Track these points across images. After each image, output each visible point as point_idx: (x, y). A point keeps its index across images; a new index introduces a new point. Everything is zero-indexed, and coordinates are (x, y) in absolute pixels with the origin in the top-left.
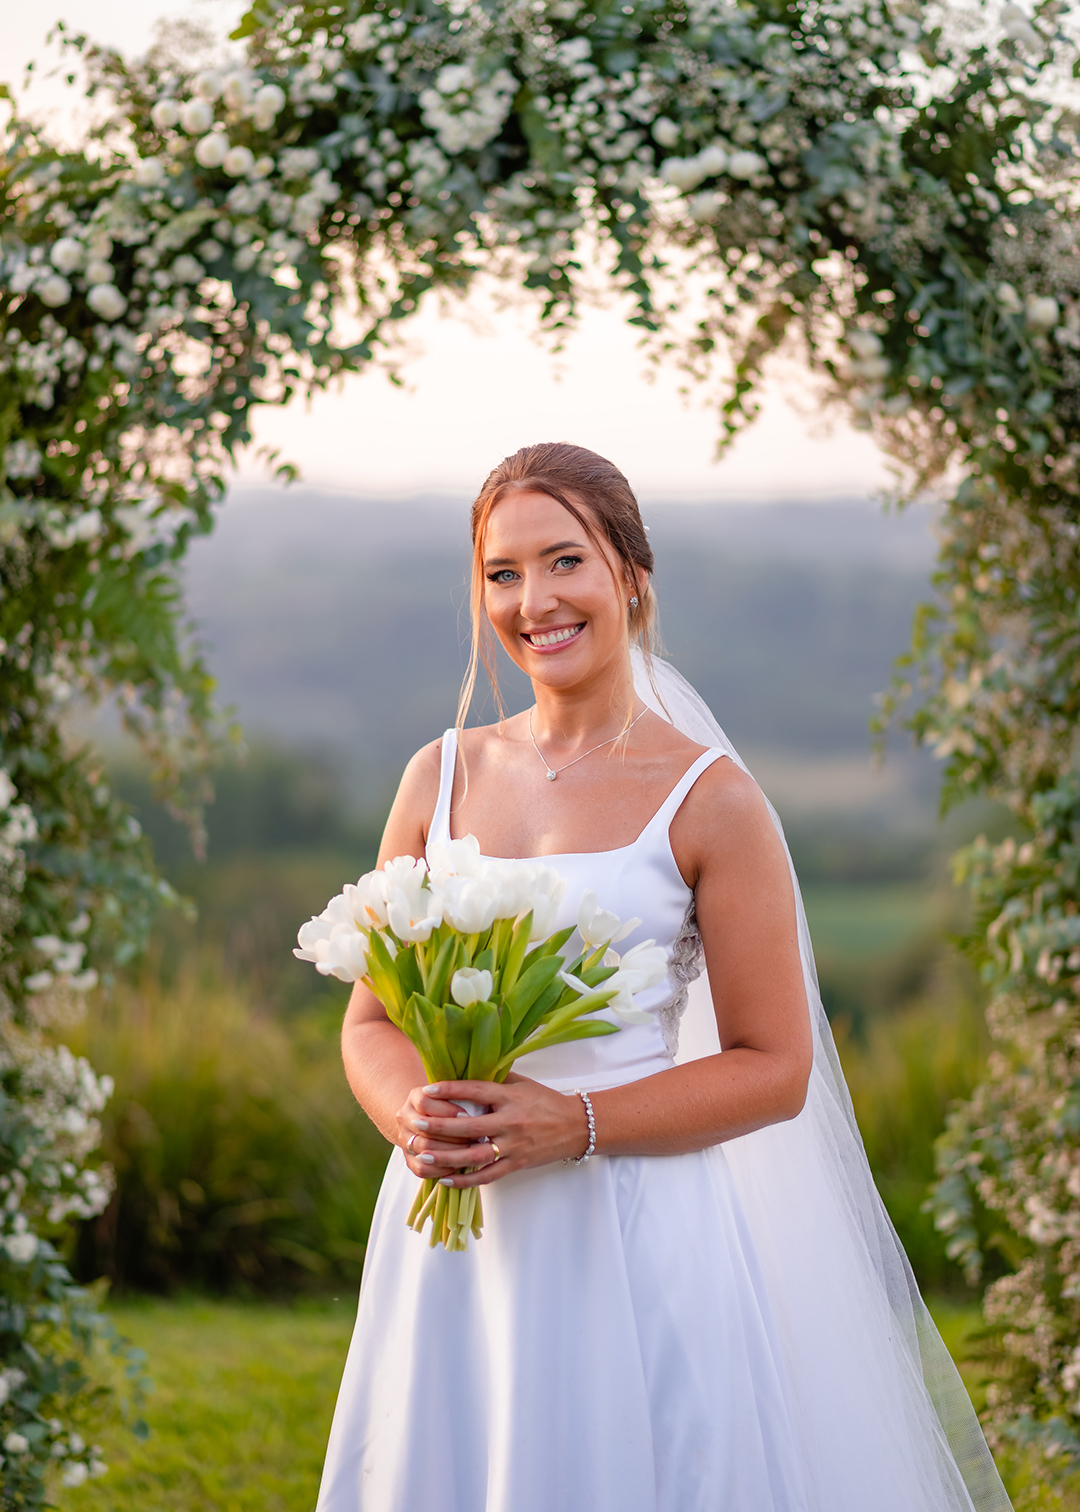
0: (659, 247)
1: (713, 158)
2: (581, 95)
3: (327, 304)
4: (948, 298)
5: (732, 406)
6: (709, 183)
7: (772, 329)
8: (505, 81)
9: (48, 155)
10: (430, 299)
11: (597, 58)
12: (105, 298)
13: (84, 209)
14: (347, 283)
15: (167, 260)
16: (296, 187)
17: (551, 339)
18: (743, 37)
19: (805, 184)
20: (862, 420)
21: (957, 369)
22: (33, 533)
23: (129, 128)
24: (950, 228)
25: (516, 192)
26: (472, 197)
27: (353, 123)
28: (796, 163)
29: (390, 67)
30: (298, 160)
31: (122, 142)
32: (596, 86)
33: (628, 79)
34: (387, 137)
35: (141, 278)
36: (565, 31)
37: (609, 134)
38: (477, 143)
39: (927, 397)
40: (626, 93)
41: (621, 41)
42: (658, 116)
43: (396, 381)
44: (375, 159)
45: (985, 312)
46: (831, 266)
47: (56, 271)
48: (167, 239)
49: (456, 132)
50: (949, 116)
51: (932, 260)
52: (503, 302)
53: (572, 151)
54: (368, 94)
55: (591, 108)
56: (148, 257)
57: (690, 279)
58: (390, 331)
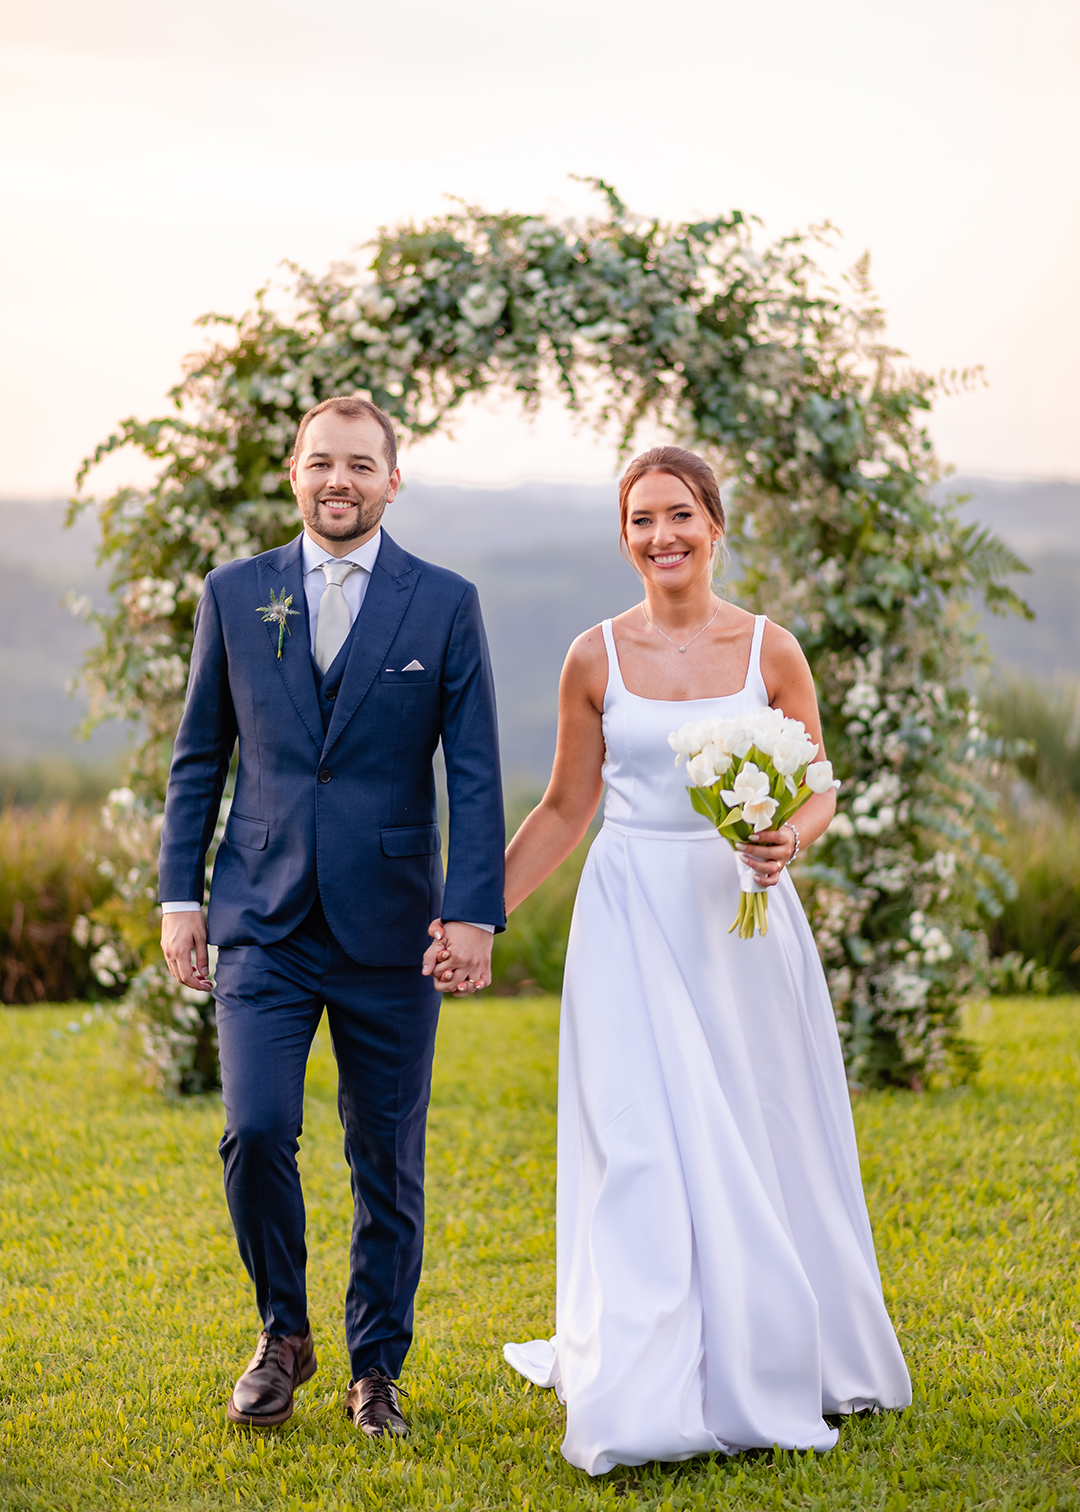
0: (583, 369)
1: (603, 328)
2: (538, 298)
3: (416, 402)
4: (723, 392)
5: (621, 447)
6: (604, 339)
7: (641, 407)
8: (501, 292)
9: (279, 332)
10: (468, 398)
11: (548, 277)
13: (297, 358)
14: (426, 391)
15: (338, 383)
16: (399, 346)
17: (529, 416)
18: (617, 266)
19: (651, 338)
21: (726, 428)
22: (276, 517)
23: (317, 316)
24: (725, 359)
25: (506, 345)
26: (486, 348)
27: (427, 313)
28: (645, 327)
29: (445, 285)
30: (401, 332)
31: (313, 325)
32: (546, 293)
33: (561, 289)
34: (445, 320)
35: (324, 391)
36: (532, 266)
37: (552, 317)
38: (489, 322)
39: (716, 441)
40: (560, 296)
41: (558, 271)
42: (576, 307)
44: (438, 330)
45: (741, 400)
46: (667, 377)
47: (284, 390)
48: (340, 371)
49: (477, 317)
50: (723, 301)
51: (714, 373)
52: (504, 397)
54: (435, 299)
55: (543, 304)
56: (329, 383)
57: (596, 384)
58: (448, 414)
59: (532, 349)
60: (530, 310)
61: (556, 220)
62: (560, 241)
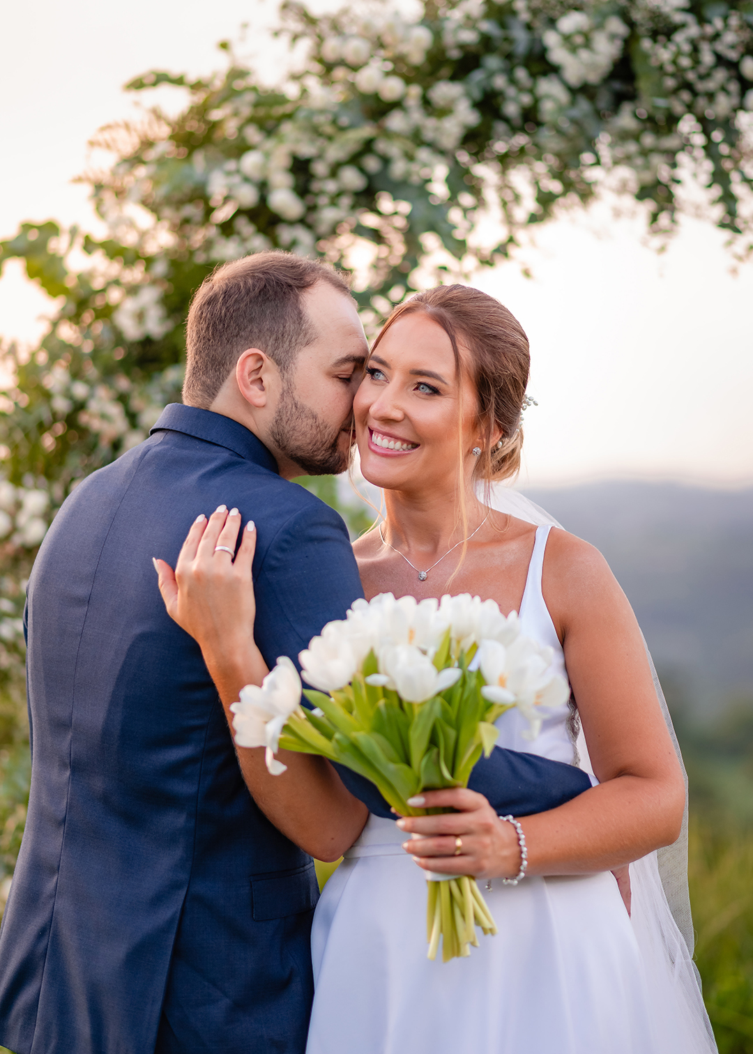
2: (680, 38)
3: (471, 212)
8: (616, 26)
11: (696, 8)
12: (284, 200)
13: (270, 127)
14: (491, 195)
15: (334, 171)
16: (442, 112)
17: (656, 242)
25: (626, 120)
26: (590, 125)
27: (493, 62)
29: (525, 16)
30: (445, 91)
32: (693, 30)
33: (718, 23)
34: (521, 74)
35: (315, 186)
37: (702, 70)
38: (594, 78)
40: (716, 36)
42: (743, 56)
43: (527, 273)
44: (511, 92)
47: (246, 179)
48: (335, 152)
49: (576, 66)
52: (617, 213)
53: (670, 83)
54: (507, 39)
55: (686, 48)
56: (320, 168)
58: (525, 235)
59: (666, 127)
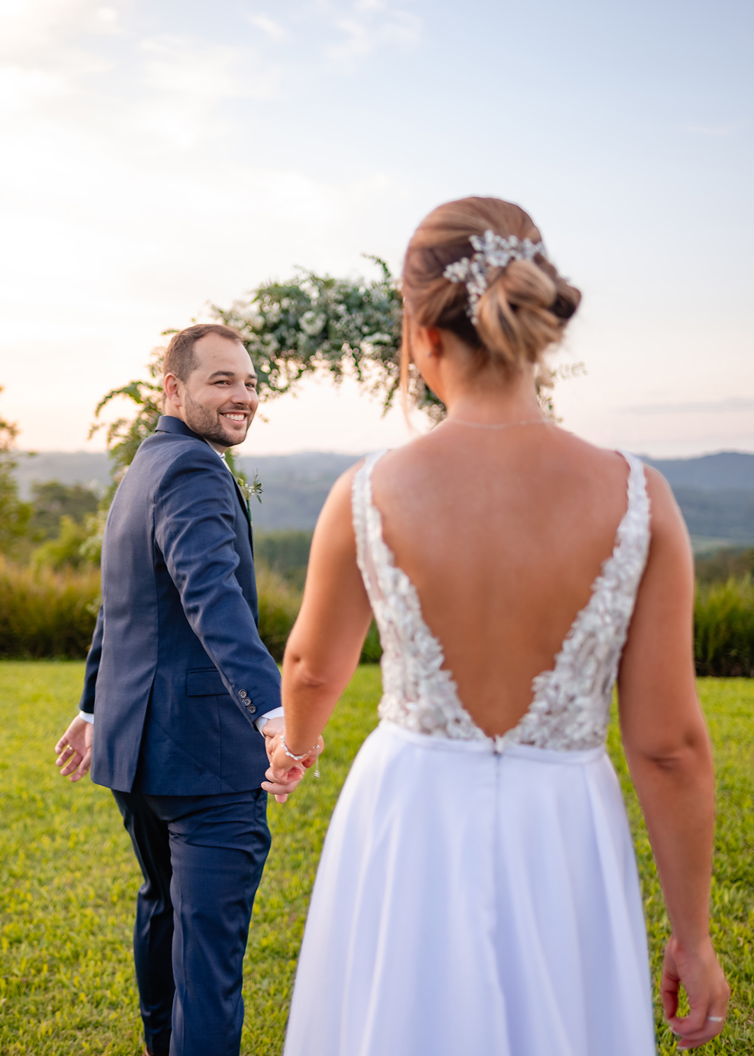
0: (366, 361)
1: (377, 337)
2: (343, 320)
3: (276, 376)
5: (387, 404)
6: (377, 343)
7: (397, 383)
8: (323, 316)
10: (305, 375)
11: (348, 309)
14: (282, 370)
16: (267, 344)
17: (336, 384)
18: (386, 305)
20: (420, 408)
25: (326, 346)
26: (314, 347)
27: (283, 327)
29: (292, 313)
30: (269, 337)
32: (347, 317)
33: (355, 315)
34: (292, 331)
36: (340, 302)
37: (350, 330)
38: (316, 333)
40: (355, 319)
41: (354, 306)
42: (363, 325)
43: (296, 397)
44: (289, 337)
49: (309, 330)
53: (340, 334)
54: (287, 320)
55: (345, 323)
57: (373, 370)
58: (294, 383)
59: (338, 348)
60: (338, 326)
61: (354, 279)
62: (356, 290)
